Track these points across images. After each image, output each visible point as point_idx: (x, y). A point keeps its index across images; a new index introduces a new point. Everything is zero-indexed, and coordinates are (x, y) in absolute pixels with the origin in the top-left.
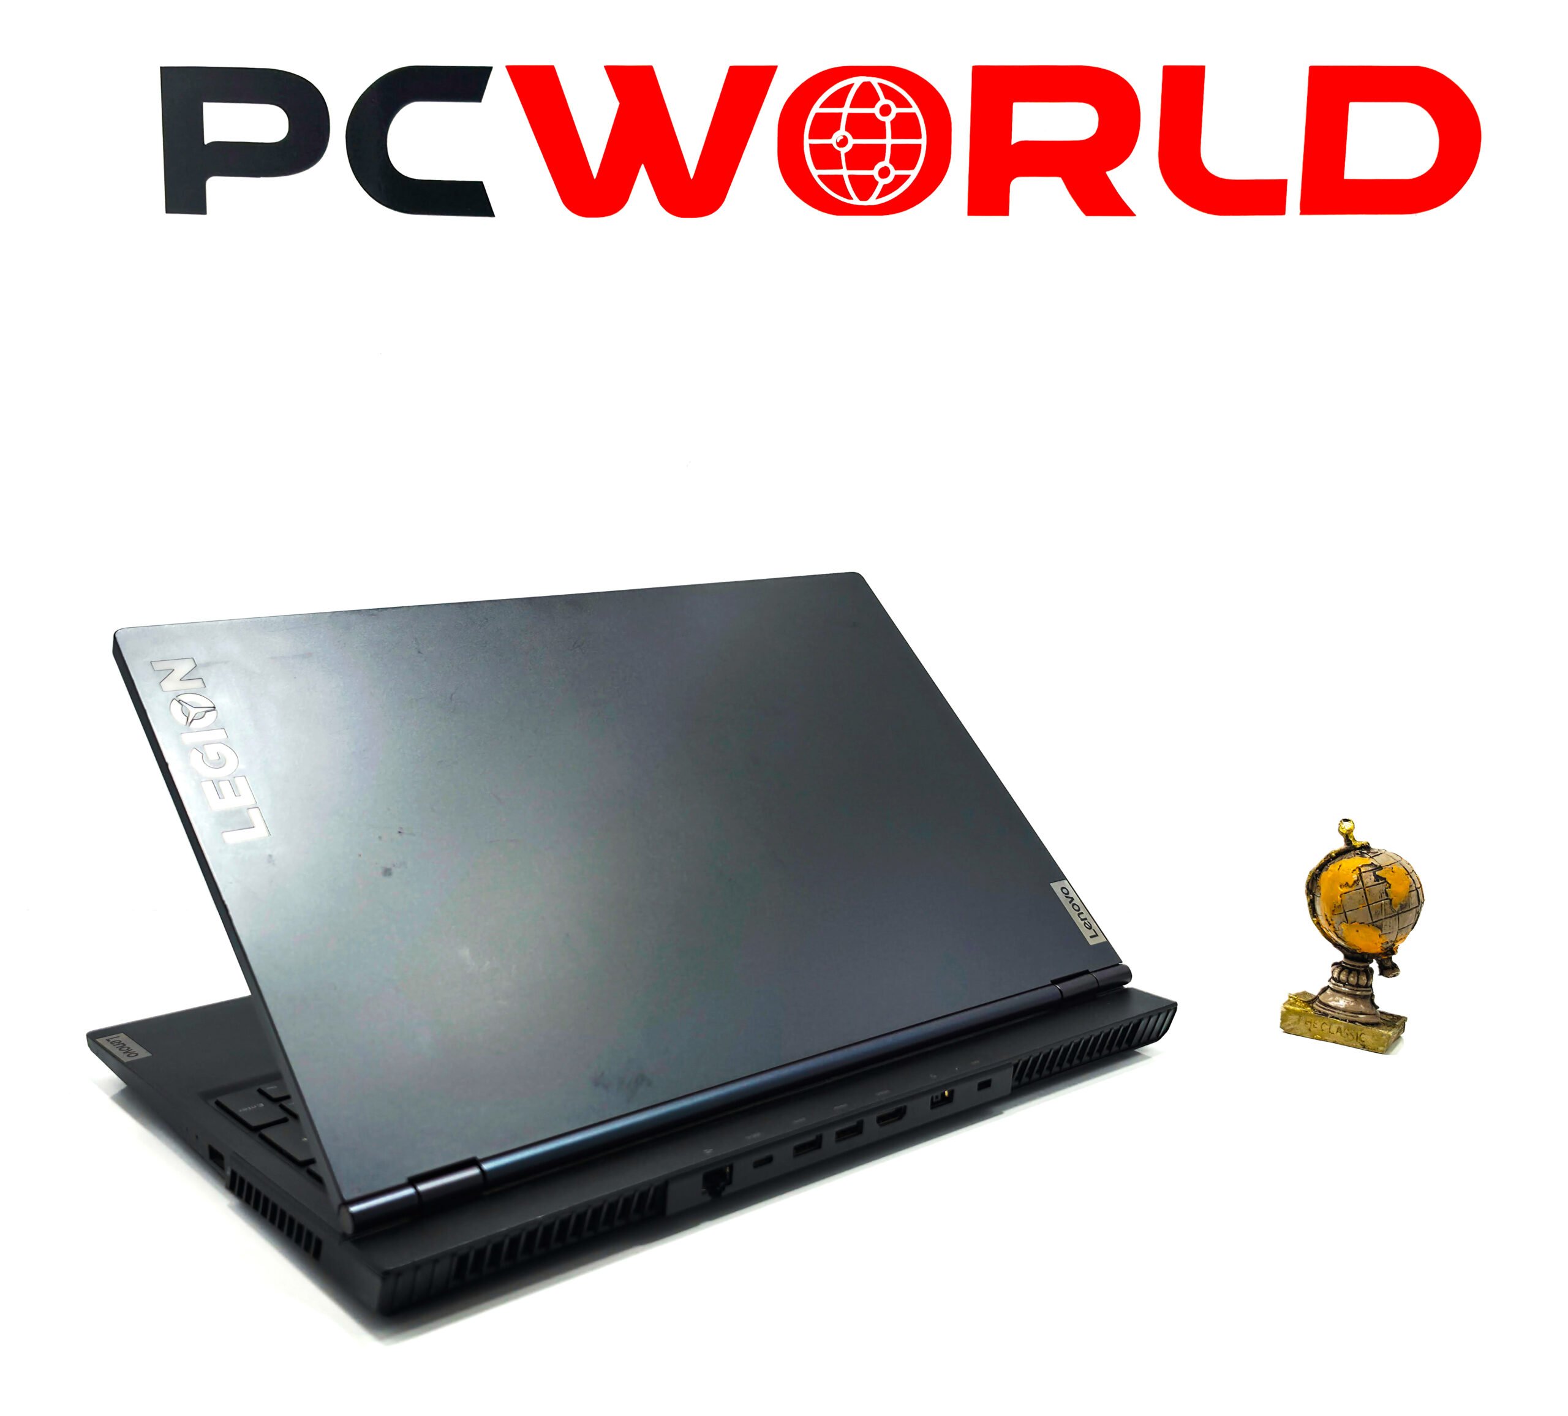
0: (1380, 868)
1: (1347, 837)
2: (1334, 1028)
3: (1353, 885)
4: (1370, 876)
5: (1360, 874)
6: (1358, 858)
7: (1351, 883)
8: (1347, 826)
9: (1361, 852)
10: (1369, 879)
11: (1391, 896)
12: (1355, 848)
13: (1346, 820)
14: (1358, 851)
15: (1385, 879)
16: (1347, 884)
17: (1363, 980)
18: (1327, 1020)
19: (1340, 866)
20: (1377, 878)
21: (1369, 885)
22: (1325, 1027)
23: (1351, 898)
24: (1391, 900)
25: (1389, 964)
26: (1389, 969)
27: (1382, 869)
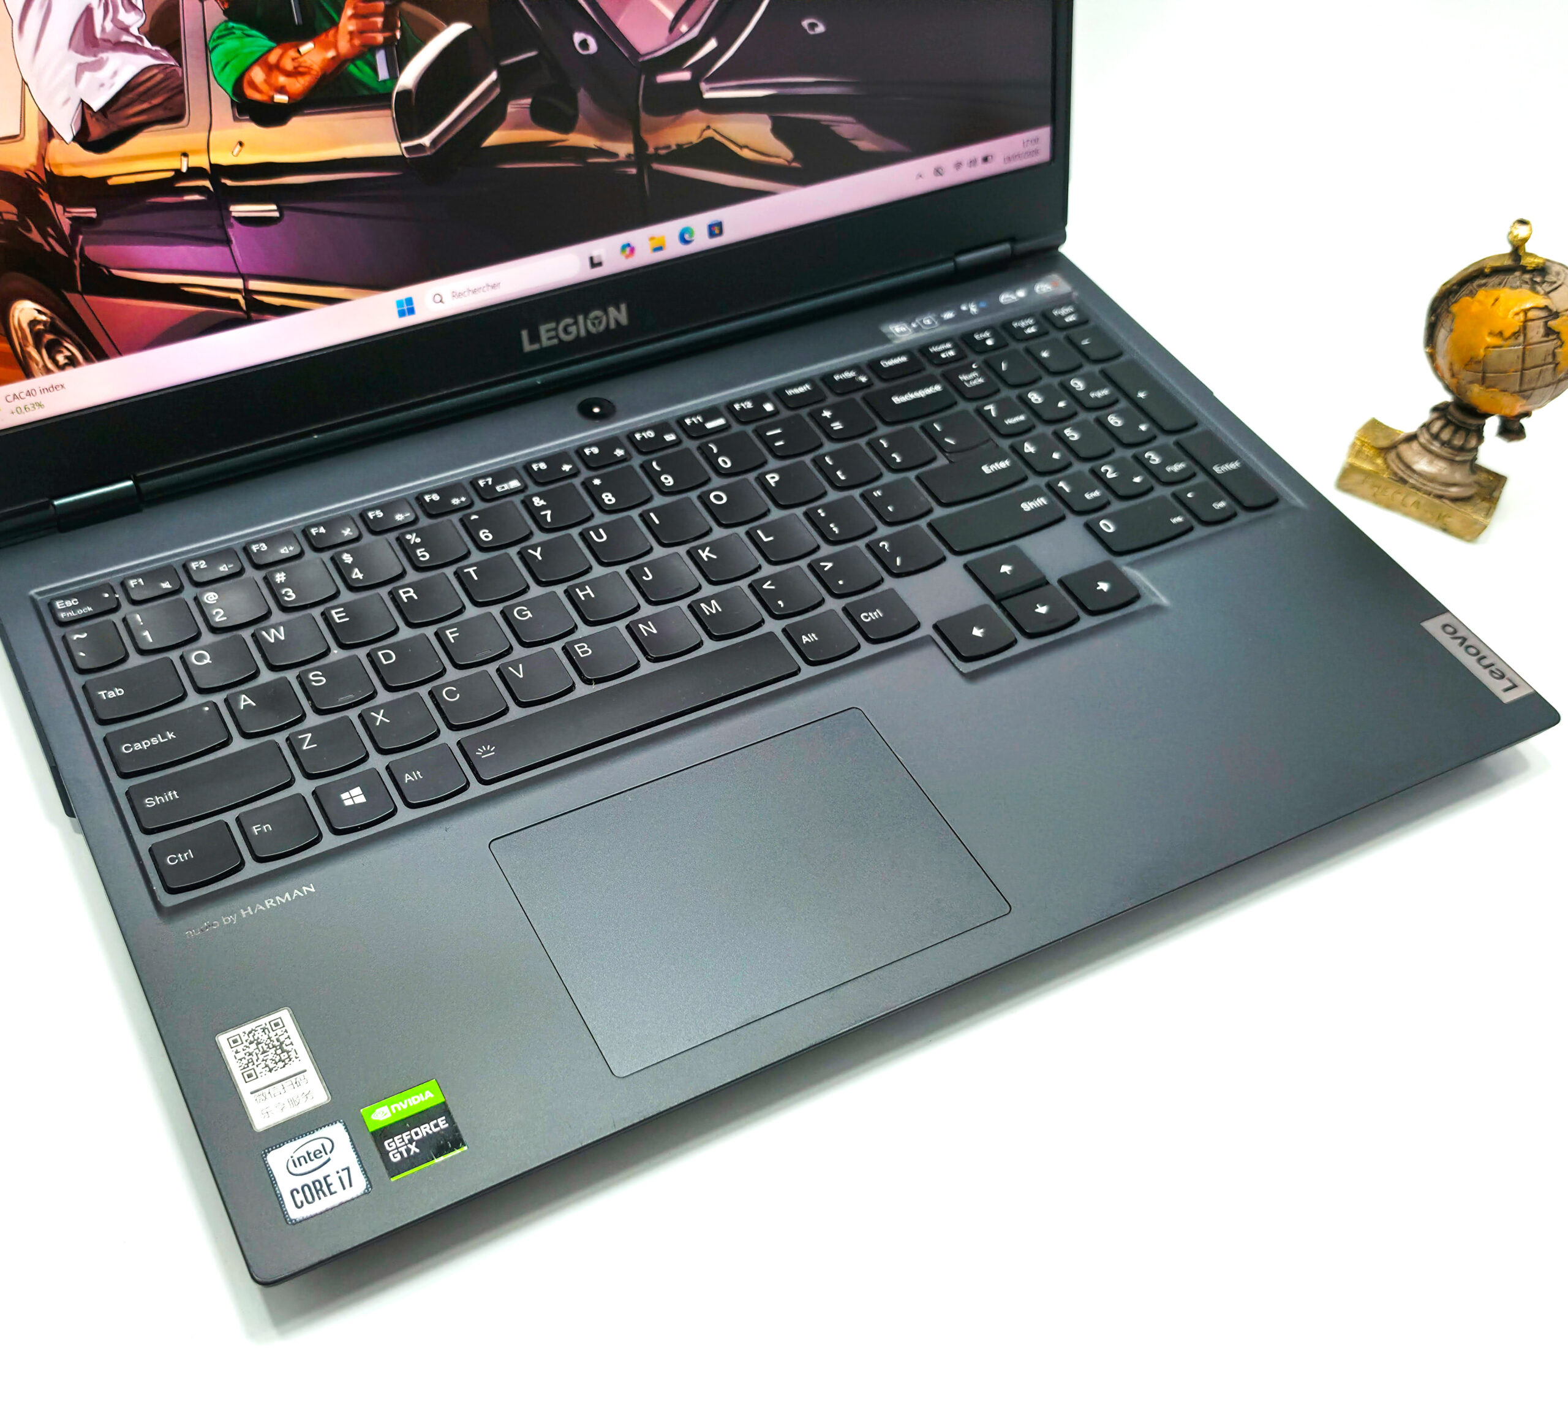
0: (1556, 315)
1: (1517, 250)
2: (1411, 500)
3: (1509, 338)
4: (1539, 327)
5: (1526, 321)
6: (1525, 291)
7: (1507, 334)
8: (1522, 232)
9: (1531, 280)
10: (1536, 331)
11: (1559, 359)
12: (1524, 270)
13: (1523, 222)
14: (1527, 277)
15: (1558, 333)
16: (1500, 334)
17: (1473, 443)
18: (1405, 489)
19: (1497, 300)
20: (1549, 332)
21: (1535, 340)
22: (1400, 497)
23: (1500, 356)
24: (1557, 364)
25: (1516, 427)
26: (1512, 430)
27: (1558, 317)
